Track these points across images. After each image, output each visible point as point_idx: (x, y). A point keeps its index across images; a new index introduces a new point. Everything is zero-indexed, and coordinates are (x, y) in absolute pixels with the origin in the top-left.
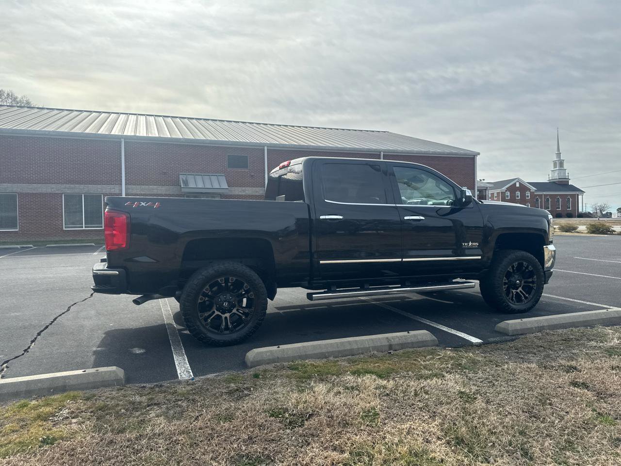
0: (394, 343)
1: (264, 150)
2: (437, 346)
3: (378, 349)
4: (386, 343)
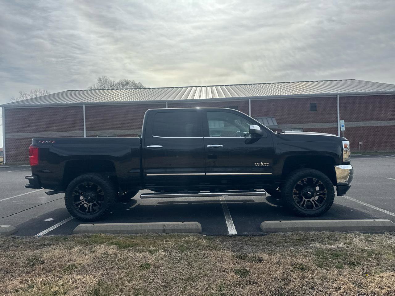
0: (167, 229)
1: (248, 101)
2: (200, 233)
3: (154, 231)
4: (162, 228)
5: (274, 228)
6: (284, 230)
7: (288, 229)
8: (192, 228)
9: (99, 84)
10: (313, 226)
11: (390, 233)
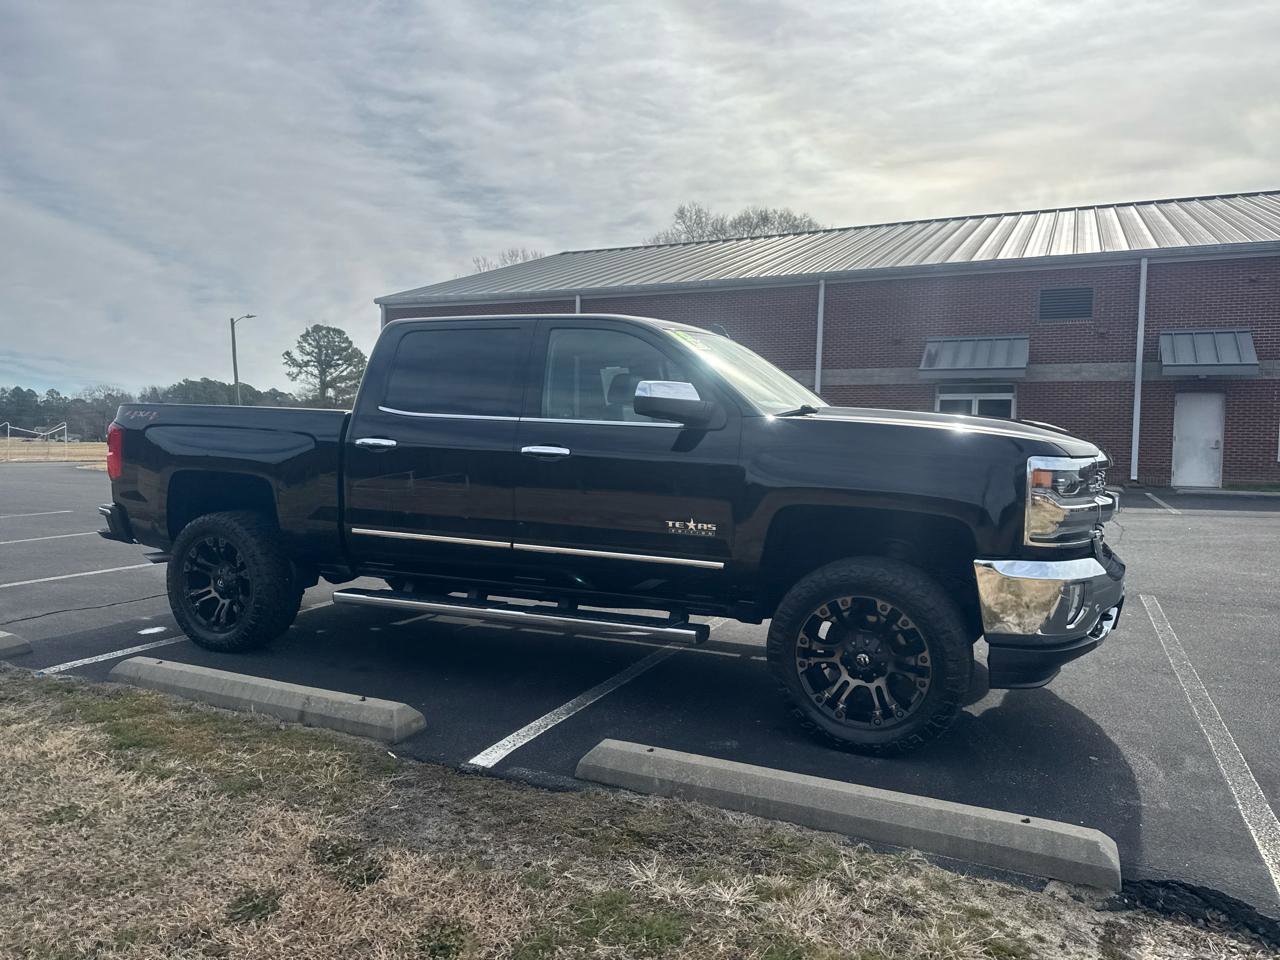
5: (613, 773)
6: (643, 786)
7: (657, 782)
8: (373, 723)
9: (677, 226)
10: (750, 794)
11: (1076, 891)
